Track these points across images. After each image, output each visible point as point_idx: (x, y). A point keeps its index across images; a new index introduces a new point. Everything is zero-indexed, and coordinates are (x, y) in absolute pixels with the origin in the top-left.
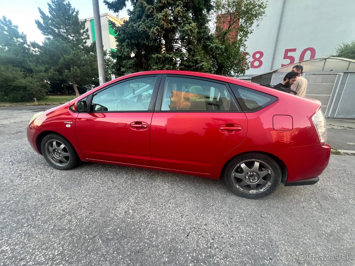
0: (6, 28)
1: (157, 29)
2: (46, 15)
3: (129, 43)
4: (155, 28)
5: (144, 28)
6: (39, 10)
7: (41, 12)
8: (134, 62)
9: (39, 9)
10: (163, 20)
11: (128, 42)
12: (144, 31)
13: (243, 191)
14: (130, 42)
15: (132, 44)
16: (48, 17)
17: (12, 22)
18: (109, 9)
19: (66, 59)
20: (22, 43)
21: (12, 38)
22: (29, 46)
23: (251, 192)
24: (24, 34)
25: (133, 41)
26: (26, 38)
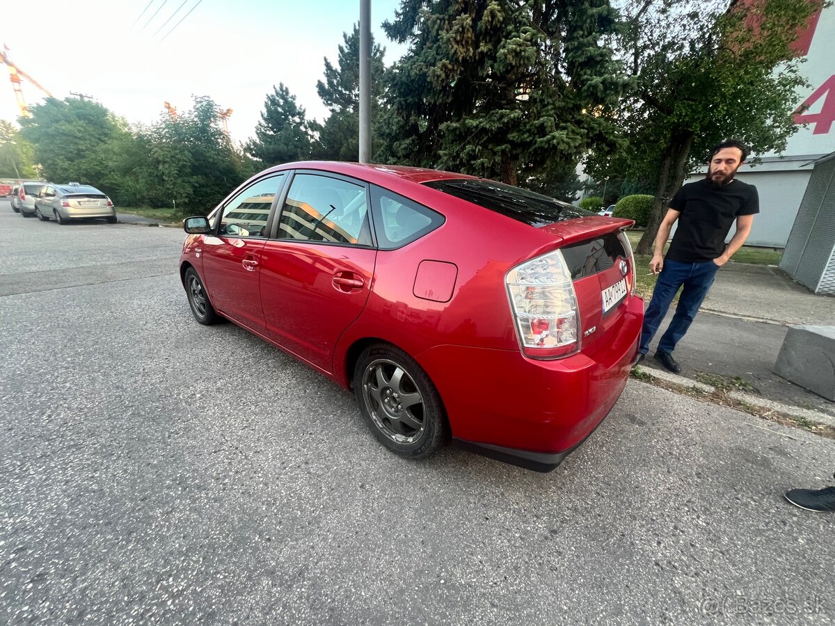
0: (281, 102)
1: (444, 66)
2: (334, 69)
3: (402, 105)
4: (439, 64)
5: (421, 69)
6: (324, 62)
7: (328, 65)
8: (410, 144)
9: (325, 59)
10: (457, 42)
11: (400, 103)
12: (420, 75)
13: (381, 428)
14: (403, 103)
15: (408, 105)
16: (336, 71)
17: (290, 90)
18: (390, 38)
19: (350, 147)
20: (297, 123)
21: (287, 117)
22: (306, 127)
23: (394, 437)
24: (303, 108)
25: (410, 100)
26: (303, 116)
